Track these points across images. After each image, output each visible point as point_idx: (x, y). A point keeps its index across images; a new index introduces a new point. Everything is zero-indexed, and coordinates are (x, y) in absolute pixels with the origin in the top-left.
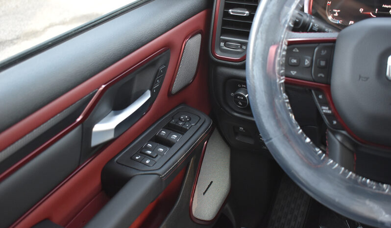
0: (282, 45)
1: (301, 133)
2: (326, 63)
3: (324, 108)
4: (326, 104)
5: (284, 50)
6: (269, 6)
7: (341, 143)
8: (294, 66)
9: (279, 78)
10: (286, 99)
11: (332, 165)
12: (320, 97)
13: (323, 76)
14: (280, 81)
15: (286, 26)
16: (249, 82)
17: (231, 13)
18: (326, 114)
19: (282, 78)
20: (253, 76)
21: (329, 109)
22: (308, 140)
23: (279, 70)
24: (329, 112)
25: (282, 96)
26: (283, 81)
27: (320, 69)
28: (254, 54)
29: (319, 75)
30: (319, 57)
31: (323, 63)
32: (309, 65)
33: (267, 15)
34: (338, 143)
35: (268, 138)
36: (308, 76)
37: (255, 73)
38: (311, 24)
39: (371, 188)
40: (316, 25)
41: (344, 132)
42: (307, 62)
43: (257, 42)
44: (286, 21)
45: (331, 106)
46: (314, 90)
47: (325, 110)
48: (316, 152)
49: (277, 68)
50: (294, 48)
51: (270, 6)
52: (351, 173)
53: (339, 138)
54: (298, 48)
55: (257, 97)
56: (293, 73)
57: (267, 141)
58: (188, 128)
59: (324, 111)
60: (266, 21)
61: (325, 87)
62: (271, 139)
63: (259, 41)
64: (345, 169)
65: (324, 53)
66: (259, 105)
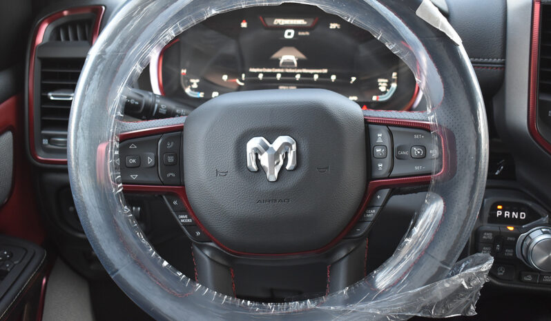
0: (112, 143)
1: (156, 255)
2: (176, 159)
3: (182, 217)
4: (183, 212)
5: (116, 149)
6: (86, 93)
7: (211, 259)
8: (134, 168)
9: (115, 187)
10: (128, 214)
11: (201, 291)
12: (175, 203)
13: (173, 175)
14: (116, 191)
15: (114, 116)
16: (76, 197)
17: (52, 98)
18: (185, 224)
19: (119, 186)
20: (80, 189)
21: (189, 218)
22: (165, 263)
23: (114, 176)
24: (190, 221)
25: (123, 210)
26: (120, 190)
27: (169, 166)
28: (77, 158)
29: (169, 175)
30: (165, 151)
31: (171, 159)
32: (153, 164)
33: (86, 104)
34: (207, 259)
35: (113, 270)
36: (153, 179)
37: (81, 184)
38: (156, 105)
39: (254, 310)
40: (162, 106)
41: (212, 244)
42: (150, 161)
43: (79, 141)
44: (113, 110)
45: (191, 213)
46: (165, 195)
47: (184, 219)
48: (178, 278)
49: (110, 174)
50: (130, 144)
51: (89, 92)
52: (226, 297)
53: (207, 253)
54: (135, 144)
55: (89, 216)
56: (134, 177)
57: (113, 273)
58: (9, 269)
59: (183, 221)
60: (86, 114)
61: (178, 189)
62: (117, 270)
63: (81, 140)
64: (218, 292)
65: (170, 145)
66: (93, 227)
